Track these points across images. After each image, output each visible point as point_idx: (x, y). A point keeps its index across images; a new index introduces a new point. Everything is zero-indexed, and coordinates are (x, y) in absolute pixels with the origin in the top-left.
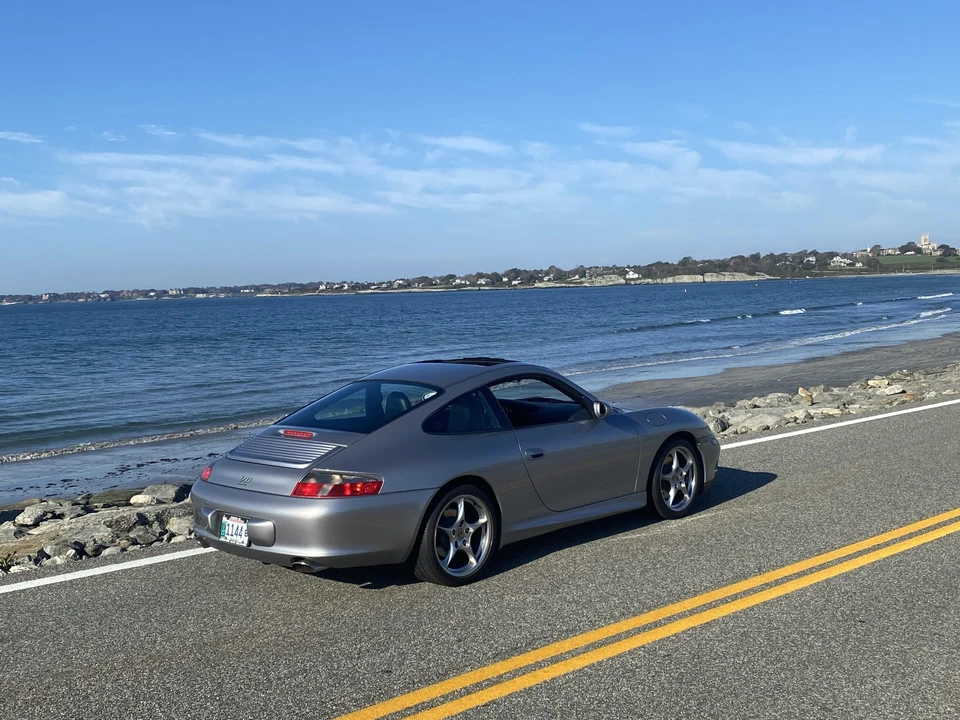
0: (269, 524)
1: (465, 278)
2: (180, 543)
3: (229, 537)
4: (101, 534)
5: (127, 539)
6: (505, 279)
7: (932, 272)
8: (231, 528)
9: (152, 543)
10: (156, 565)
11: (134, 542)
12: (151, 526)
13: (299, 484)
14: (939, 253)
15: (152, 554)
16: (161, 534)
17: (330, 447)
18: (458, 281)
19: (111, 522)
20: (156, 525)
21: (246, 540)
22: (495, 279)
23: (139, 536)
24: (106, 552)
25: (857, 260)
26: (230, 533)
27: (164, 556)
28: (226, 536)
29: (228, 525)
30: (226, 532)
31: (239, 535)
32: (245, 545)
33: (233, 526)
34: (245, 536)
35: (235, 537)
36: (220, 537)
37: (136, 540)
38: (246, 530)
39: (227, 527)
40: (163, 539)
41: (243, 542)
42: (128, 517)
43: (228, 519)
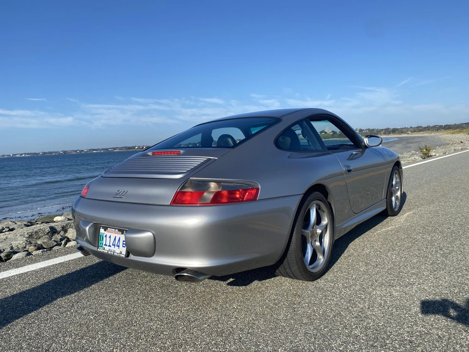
0: (149, 235)
2: (72, 247)
3: (107, 248)
4: (18, 242)
5: (35, 246)
7: (330, 139)
8: (108, 239)
9: (53, 247)
10: (49, 267)
11: (40, 247)
12: (58, 234)
13: (177, 193)
14: (332, 133)
16: (61, 240)
17: (203, 159)
19: (32, 232)
21: (124, 250)
23: (44, 243)
24: (15, 257)
26: (108, 244)
27: (57, 258)
28: (104, 246)
29: (106, 236)
30: (104, 243)
31: (117, 246)
32: (123, 256)
33: (110, 237)
34: (123, 246)
35: (112, 248)
36: (98, 248)
37: (42, 246)
38: (124, 241)
39: (105, 238)
40: (62, 244)
41: (121, 253)
42: (44, 229)
43: (105, 230)
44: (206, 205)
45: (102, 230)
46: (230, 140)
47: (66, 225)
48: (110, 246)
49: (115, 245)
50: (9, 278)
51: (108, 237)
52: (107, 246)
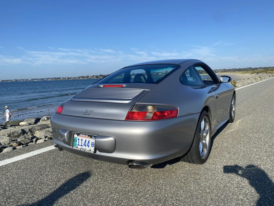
1: (91, 76)
2: (41, 143)
3: (79, 147)
4: (4, 140)
5: (16, 142)
6: (99, 77)
8: (80, 141)
9: (28, 143)
10: (31, 157)
11: (20, 144)
12: (27, 134)
13: (129, 113)
15: (29, 151)
16: (32, 138)
18: (90, 77)
19: (10, 133)
20: (29, 133)
21: (93, 149)
22: (97, 77)
23: (22, 140)
24: (5, 150)
25: (163, 74)
26: (80, 144)
27: (35, 151)
28: (77, 146)
29: (79, 139)
30: (77, 144)
31: (87, 146)
32: (92, 152)
33: (82, 140)
34: (92, 146)
35: (84, 147)
36: (73, 147)
37: (21, 142)
38: (92, 143)
39: (78, 141)
40: (33, 141)
41: (90, 150)
42: (17, 131)
43: (78, 136)
44: (148, 120)
45: (76, 136)
46: (142, 77)
47: (32, 128)
48: (82, 146)
49: (85, 145)
50: (6, 165)
51: (80, 140)
52: (79, 145)
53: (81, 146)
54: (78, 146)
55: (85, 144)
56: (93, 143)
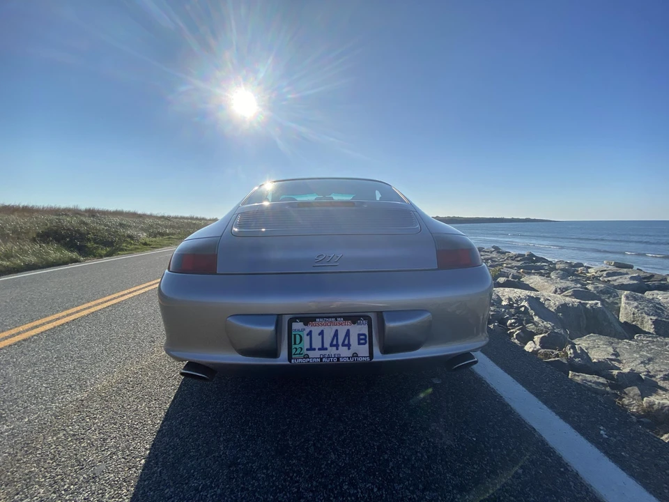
3: (316, 354)
8: (317, 338)
21: (362, 350)
26: (317, 344)
28: (305, 352)
29: (310, 334)
30: (307, 347)
31: (343, 345)
33: (322, 333)
34: (359, 344)
35: (332, 351)
36: (290, 358)
38: (359, 335)
39: (306, 338)
41: (355, 355)
43: (306, 324)
45: (297, 326)
48: (326, 349)
49: (337, 345)
51: (315, 334)
52: (314, 349)
53: (319, 349)
54: (309, 353)
55: (335, 343)
56: (364, 335)
